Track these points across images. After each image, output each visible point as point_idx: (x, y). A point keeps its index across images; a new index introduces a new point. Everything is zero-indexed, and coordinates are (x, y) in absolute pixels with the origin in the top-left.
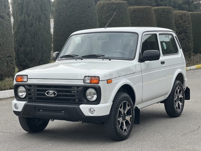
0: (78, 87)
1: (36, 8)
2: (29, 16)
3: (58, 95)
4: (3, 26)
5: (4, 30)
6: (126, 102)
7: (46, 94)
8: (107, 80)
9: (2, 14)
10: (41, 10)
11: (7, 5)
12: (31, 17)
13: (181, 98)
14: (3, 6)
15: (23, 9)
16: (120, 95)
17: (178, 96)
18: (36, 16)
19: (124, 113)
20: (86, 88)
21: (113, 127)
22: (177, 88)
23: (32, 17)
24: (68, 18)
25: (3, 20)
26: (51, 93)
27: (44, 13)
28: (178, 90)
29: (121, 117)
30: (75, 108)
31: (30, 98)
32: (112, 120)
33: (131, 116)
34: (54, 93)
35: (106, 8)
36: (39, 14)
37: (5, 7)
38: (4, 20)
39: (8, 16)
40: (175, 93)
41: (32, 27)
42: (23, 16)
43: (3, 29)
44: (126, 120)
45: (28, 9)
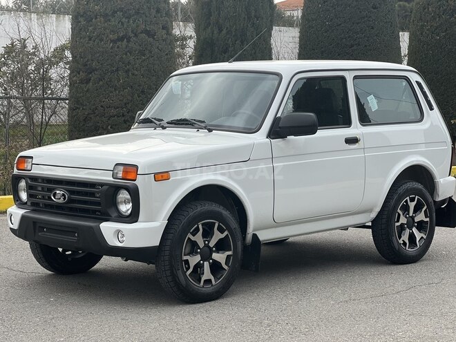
0: (102, 184)
1: (235, 13)
2: (220, 30)
3: (71, 201)
4: (151, 52)
5: (154, 60)
6: (215, 223)
7: (52, 197)
8: (155, 174)
9: (150, 28)
10: (246, 17)
11: (162, 8)
12: (224, 31)
13: (421, 222)
14: (153, 12)
15: (211, 16)
16: (193, 207)
17: (413, 218)
18: (236, 30)
19: (207, 246)
20: (116, 189)
21: (168, 273)
22: (408, 198)
23: (227, 33)
24: (326, 32)
25: (151, 39)
26: (59, 196)
27: (254, 24)
28: (412, 205)
29: (197, 253)
30: (91, 227)
31: (33, 204)
32: (167, 258)
33: (230, 253)
34: (63, 195)
35: (434, 9)
36: (242, 25)
37: (158, 11)
38: (154, 39)
39: (164, 31)
40: (399, 211)
41: (225, 53)
42: (209, 30)
43: (151, 59)
44: (212, 259)
45: (219, 14)
